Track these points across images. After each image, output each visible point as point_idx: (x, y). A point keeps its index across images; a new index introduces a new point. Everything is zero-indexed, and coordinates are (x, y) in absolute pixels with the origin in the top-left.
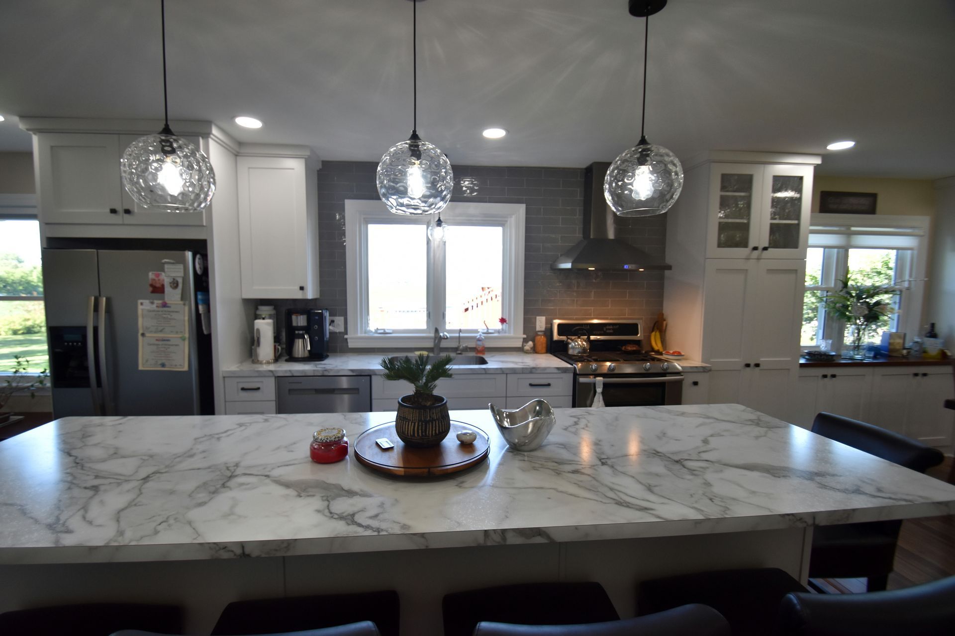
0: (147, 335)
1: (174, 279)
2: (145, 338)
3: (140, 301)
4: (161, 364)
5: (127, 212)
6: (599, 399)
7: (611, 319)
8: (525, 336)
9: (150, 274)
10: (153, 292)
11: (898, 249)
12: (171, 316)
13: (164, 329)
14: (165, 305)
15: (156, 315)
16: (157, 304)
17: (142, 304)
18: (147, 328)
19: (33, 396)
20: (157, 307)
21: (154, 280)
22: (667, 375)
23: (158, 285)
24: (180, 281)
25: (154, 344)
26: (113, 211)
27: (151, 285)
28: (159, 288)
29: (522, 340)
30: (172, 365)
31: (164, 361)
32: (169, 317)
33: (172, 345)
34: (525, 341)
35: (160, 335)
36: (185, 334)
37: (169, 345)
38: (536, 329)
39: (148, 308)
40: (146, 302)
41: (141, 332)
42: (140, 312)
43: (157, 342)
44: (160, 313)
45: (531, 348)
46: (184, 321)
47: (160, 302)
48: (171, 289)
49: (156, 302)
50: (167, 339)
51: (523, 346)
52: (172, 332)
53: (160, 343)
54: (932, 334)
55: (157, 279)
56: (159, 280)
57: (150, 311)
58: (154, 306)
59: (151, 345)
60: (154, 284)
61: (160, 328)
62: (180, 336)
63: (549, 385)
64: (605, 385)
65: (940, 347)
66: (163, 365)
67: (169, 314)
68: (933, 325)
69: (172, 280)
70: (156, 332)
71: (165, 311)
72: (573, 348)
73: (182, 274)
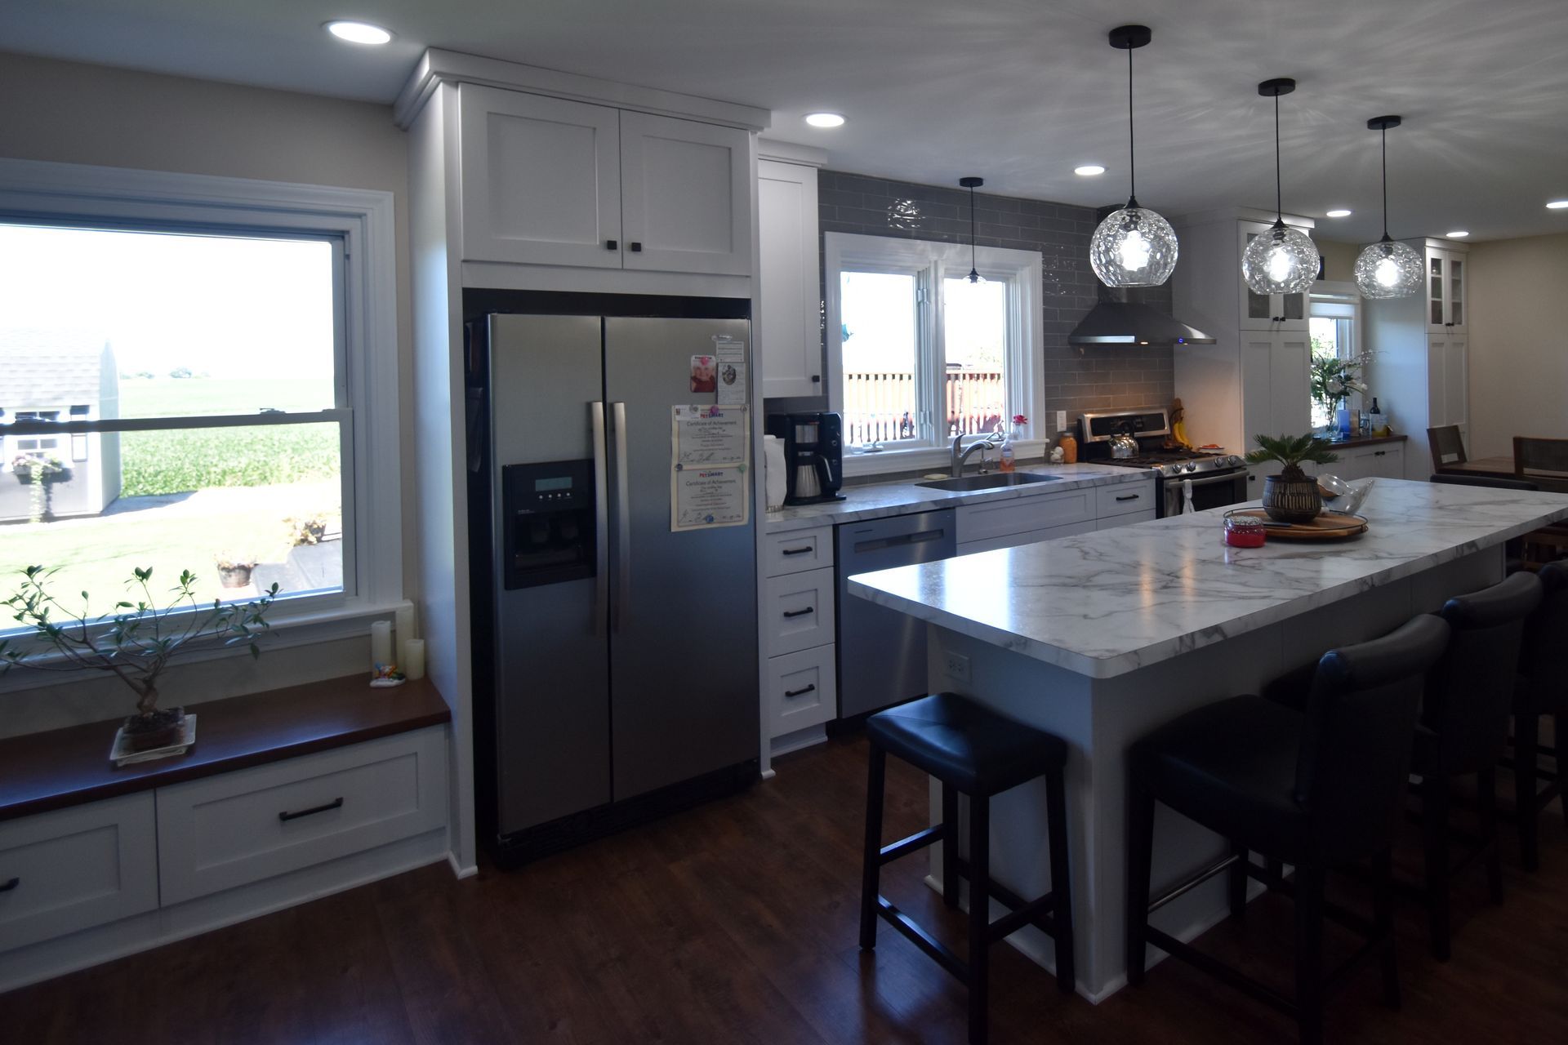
0: (685, 467)
1: (729, 367)
2: (681, 473)
3: (674, 408)
4: (706, 519)
5: (636, 247)
6: (1188, 505)
7: (1130, 410)
8: (1048, 440)
9: (693, 358)
10: (696, 390)
11: (1337, 318)
12: (724, 431)
13: (712, 454)
14: (714, 413)
15: (700, 430)
16: (702, 410)
17: (678, 412)
18: (687, 455)
19: (255, 651)
20: (702, 416)
21: (698, 368)
22: (1236, 470)
23: (705, 378)
24: (741, 370)
25: (697, 483)
26: (611, 245)
27: (694, 379)
28: (706, 382)
29: (1044, 446)
30: (724, 517)
31: (711, 512)
32: (721, 432)
33: (725, 482)
34: (1050, 448)
35: (708, 466)
36: (743, 460)
37: (721, 482)
38: (1056, 429)
39: (688, 419)
40: (685, 408)
41: (675, 462)
42: (675, 426)
43: (702, 479)
44: (707, 427)
45: (1062, 456)
46: (744, 438)
47: (708, 407)
48: (724, 384)
49: (700, 407)
50: (718, 471)
51: (1048, 454)
52: (724, 458)
53: (706, 479)
54: (1376, 411)
55: (703, 367)
56: (706, 369)
57: (692, 424)
58: (698, 414)
59: (691, 484)
60: (698, 377)
61: (706, 454)
62: (737, 464)
63: (1136, 497)
64: (1195, 488)
65: (1385, 423)
66: (710, 519)
67: (721, 428)
68: (1375, 400)
69: (726, 368)
70: (699, 462)
71: (715, 423)
72: (1120, 450)
73: (742, 358)
